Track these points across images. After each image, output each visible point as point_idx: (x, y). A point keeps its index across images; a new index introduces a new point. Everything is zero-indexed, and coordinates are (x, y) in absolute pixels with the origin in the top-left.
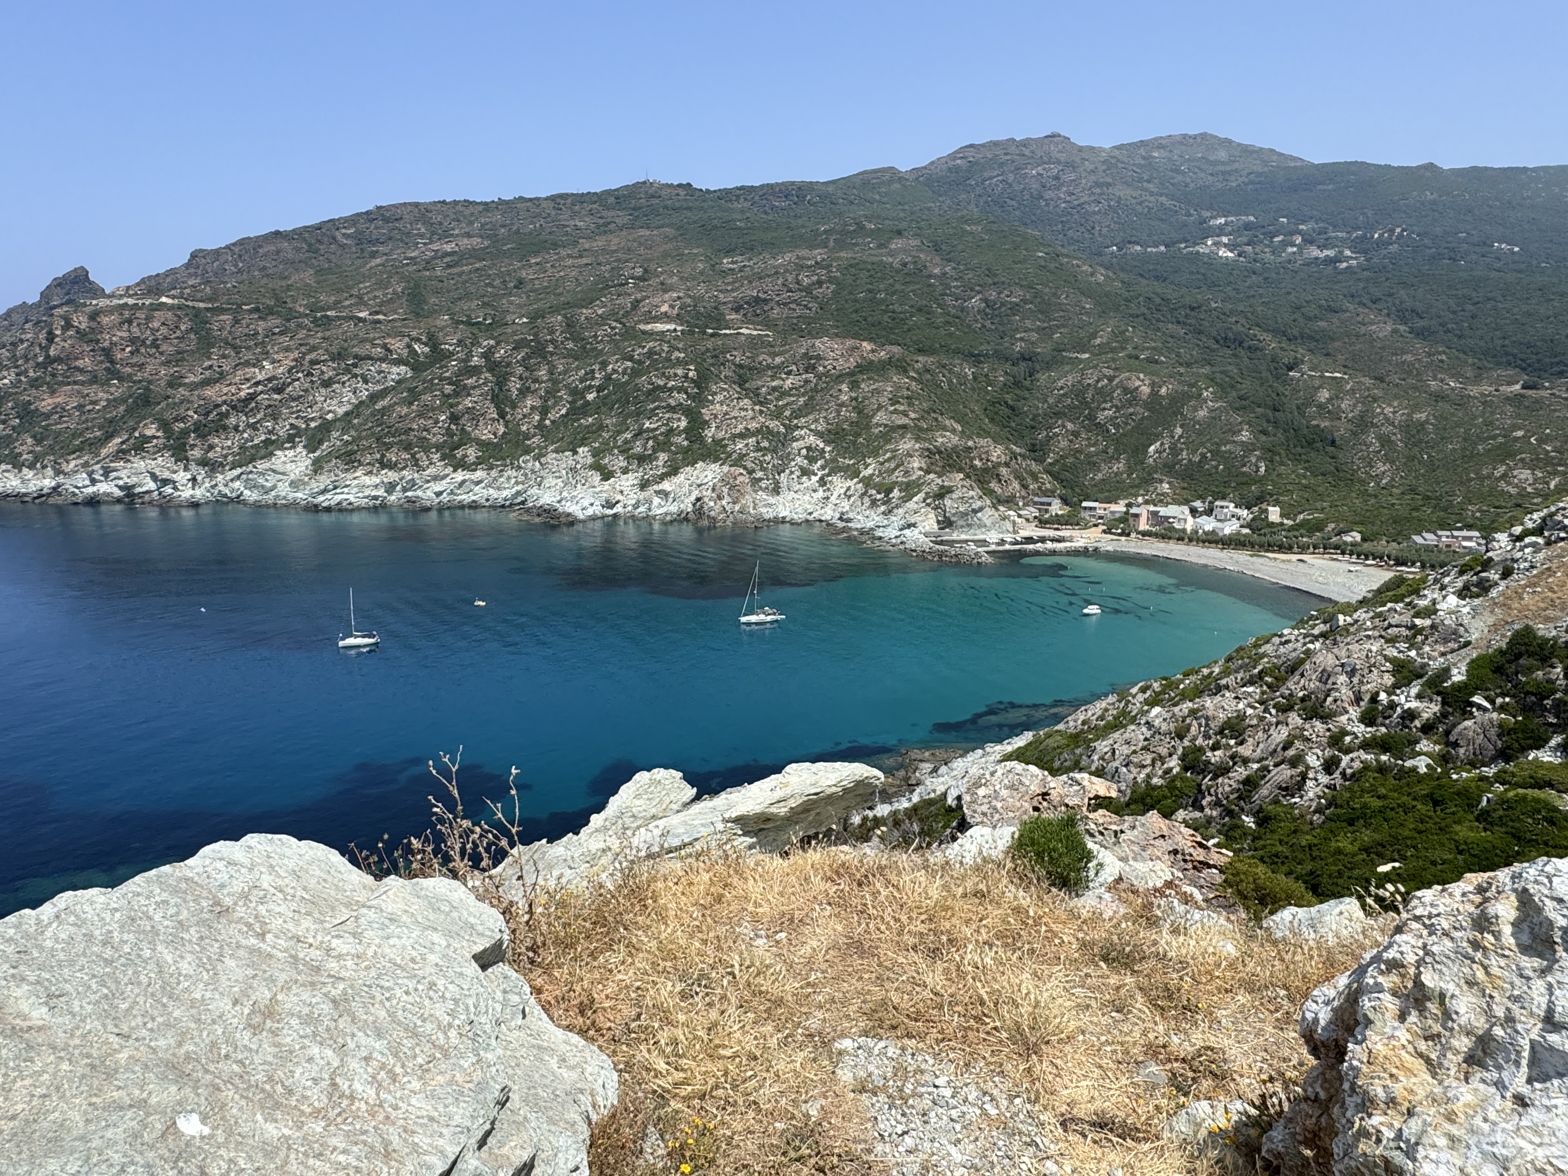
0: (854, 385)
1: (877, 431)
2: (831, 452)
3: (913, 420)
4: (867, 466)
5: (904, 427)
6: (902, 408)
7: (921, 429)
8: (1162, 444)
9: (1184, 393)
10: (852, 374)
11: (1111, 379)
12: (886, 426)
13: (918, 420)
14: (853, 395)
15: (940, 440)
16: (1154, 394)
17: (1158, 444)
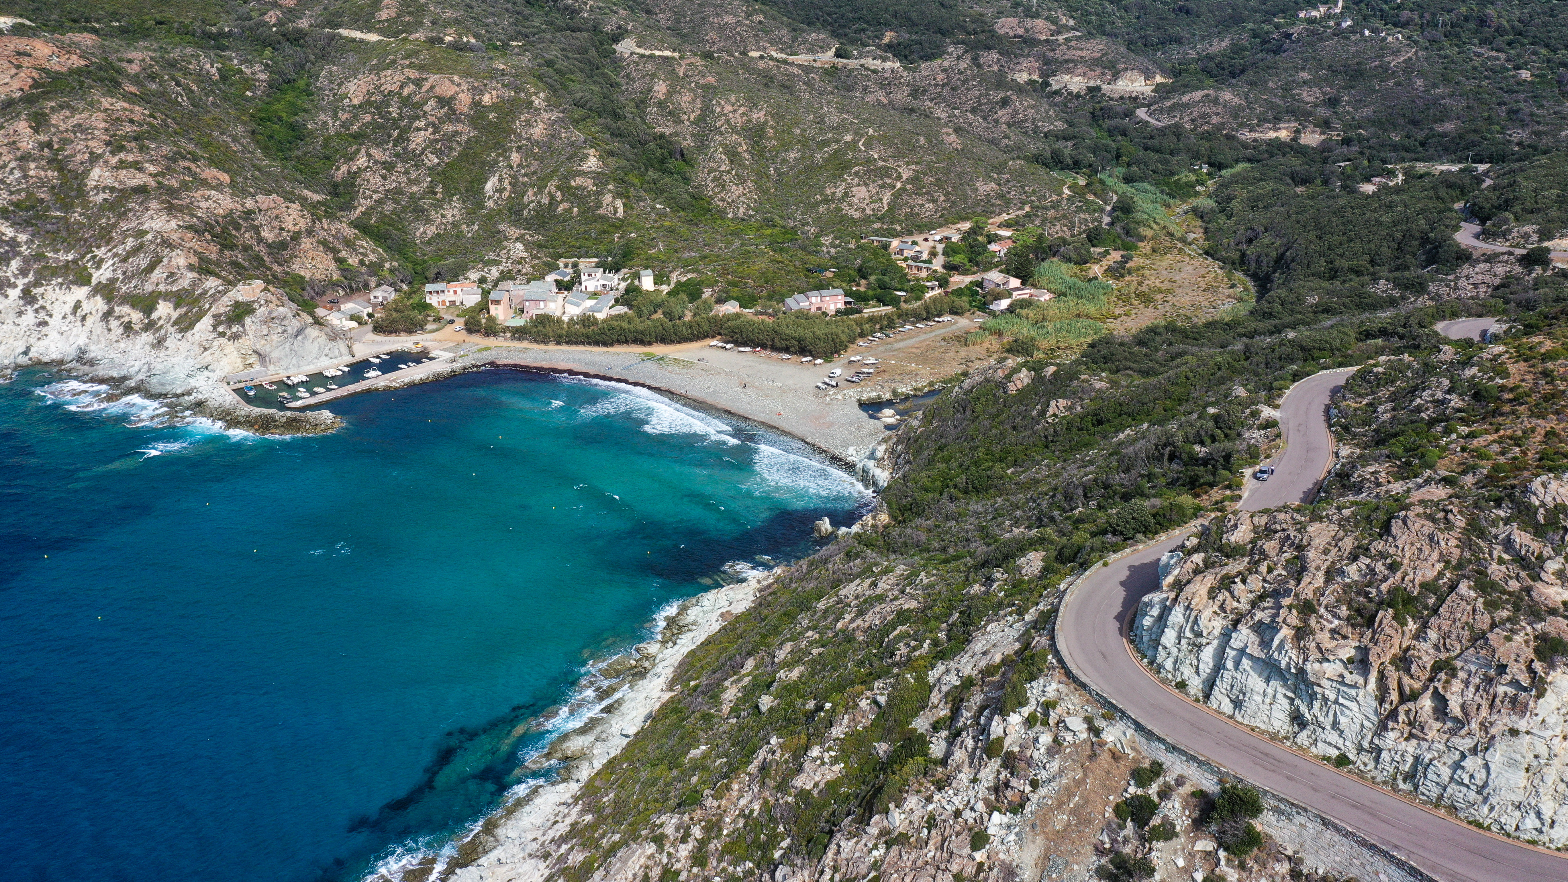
0: (39, 122)
1: (100, 198)
2: (30, 242)
3: (155, 176)
4: (99, 264)
5: (142, 190)
6: (130, 158)
7: (172, 192)
8: (501, 180)
9: (512, 101)
10: (29, 100)
11: (418, 83)
12: (112, 189)
13: (162, 174)
14: (43, 138)
15: (204, 205)
16: (476, 104)
17: (496, 178)
